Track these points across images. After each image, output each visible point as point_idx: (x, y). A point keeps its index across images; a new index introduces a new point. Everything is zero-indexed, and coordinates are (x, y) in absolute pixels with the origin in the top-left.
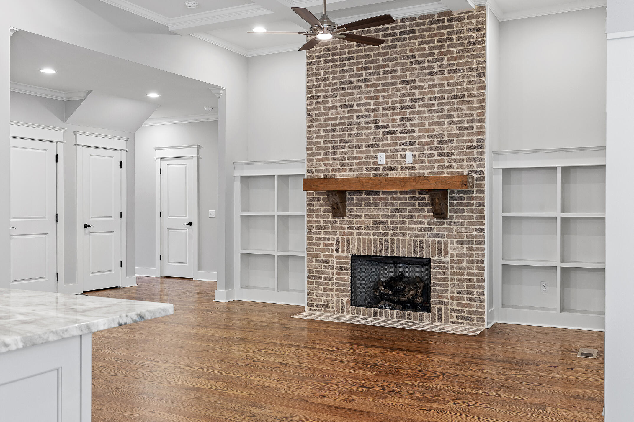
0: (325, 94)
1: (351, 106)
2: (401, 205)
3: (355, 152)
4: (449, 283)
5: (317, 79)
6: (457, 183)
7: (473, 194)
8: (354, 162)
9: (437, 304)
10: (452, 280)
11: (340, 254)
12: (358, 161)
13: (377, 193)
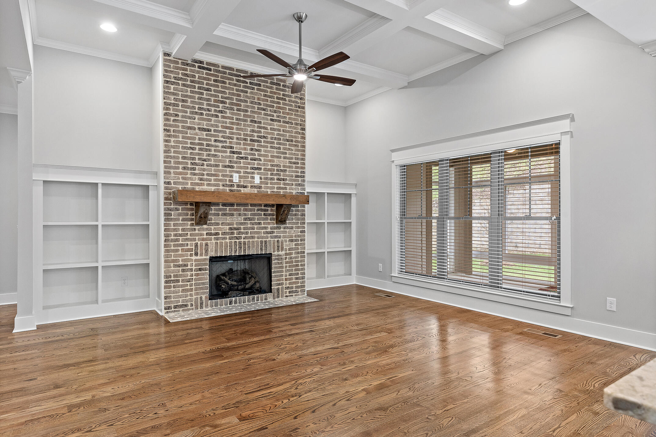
0: (183, 114)
1: (209, 131)
2: (251, 215)
3: (213, 170)
4: (284, 269)
5: (174, 98)
6: (304, 200)
7: (299, 207)
8: (213, 178)
9: (277, 286)
10: (286, 267)
11: (199, 257)
12: (215, 178)
13: (232, 205)
